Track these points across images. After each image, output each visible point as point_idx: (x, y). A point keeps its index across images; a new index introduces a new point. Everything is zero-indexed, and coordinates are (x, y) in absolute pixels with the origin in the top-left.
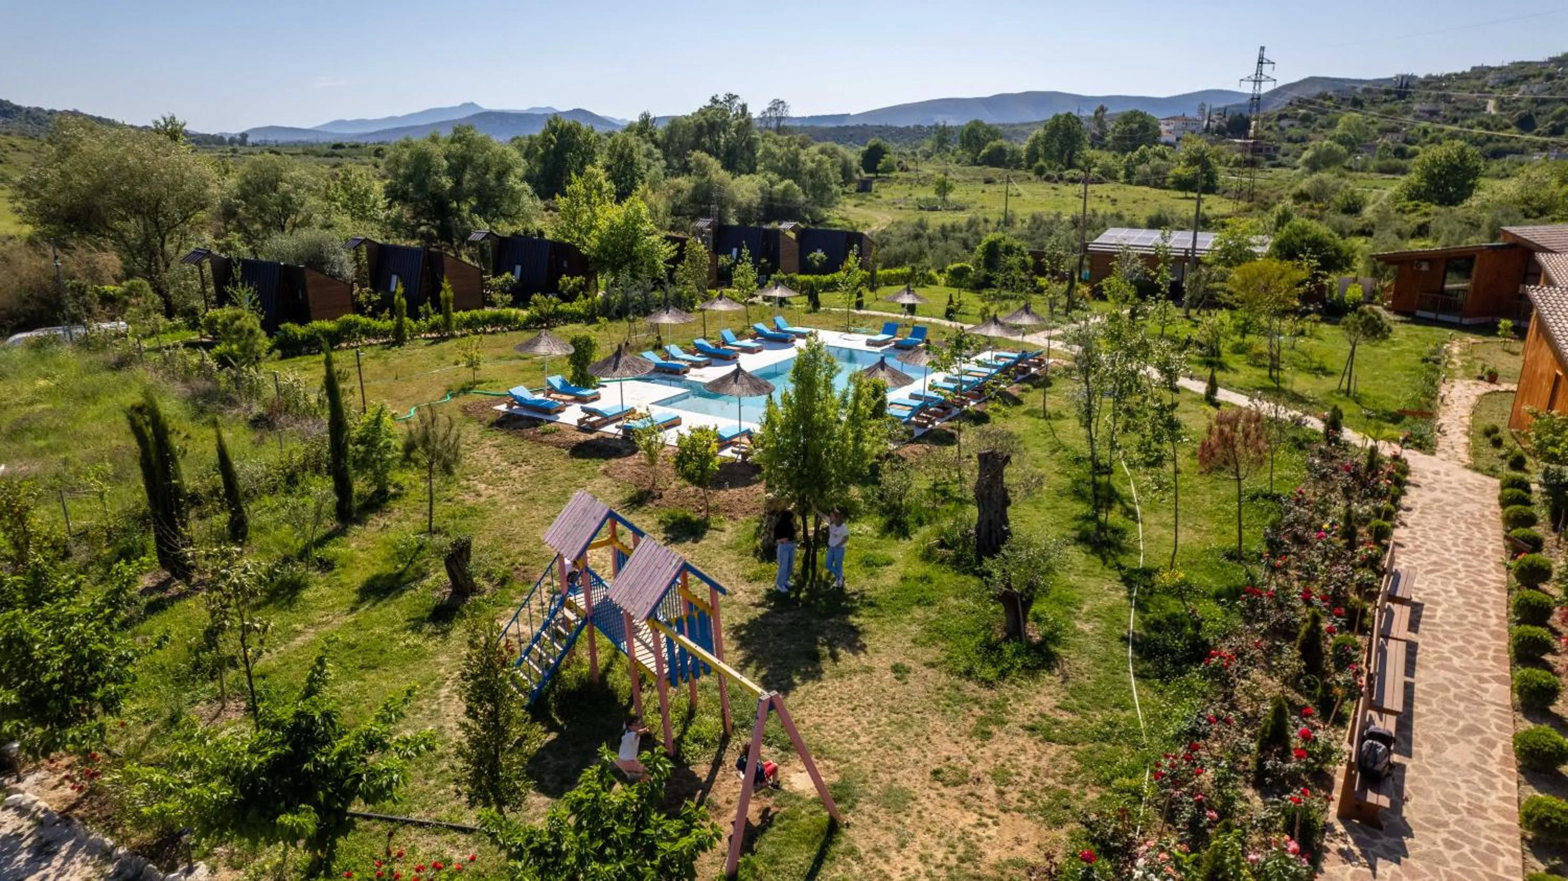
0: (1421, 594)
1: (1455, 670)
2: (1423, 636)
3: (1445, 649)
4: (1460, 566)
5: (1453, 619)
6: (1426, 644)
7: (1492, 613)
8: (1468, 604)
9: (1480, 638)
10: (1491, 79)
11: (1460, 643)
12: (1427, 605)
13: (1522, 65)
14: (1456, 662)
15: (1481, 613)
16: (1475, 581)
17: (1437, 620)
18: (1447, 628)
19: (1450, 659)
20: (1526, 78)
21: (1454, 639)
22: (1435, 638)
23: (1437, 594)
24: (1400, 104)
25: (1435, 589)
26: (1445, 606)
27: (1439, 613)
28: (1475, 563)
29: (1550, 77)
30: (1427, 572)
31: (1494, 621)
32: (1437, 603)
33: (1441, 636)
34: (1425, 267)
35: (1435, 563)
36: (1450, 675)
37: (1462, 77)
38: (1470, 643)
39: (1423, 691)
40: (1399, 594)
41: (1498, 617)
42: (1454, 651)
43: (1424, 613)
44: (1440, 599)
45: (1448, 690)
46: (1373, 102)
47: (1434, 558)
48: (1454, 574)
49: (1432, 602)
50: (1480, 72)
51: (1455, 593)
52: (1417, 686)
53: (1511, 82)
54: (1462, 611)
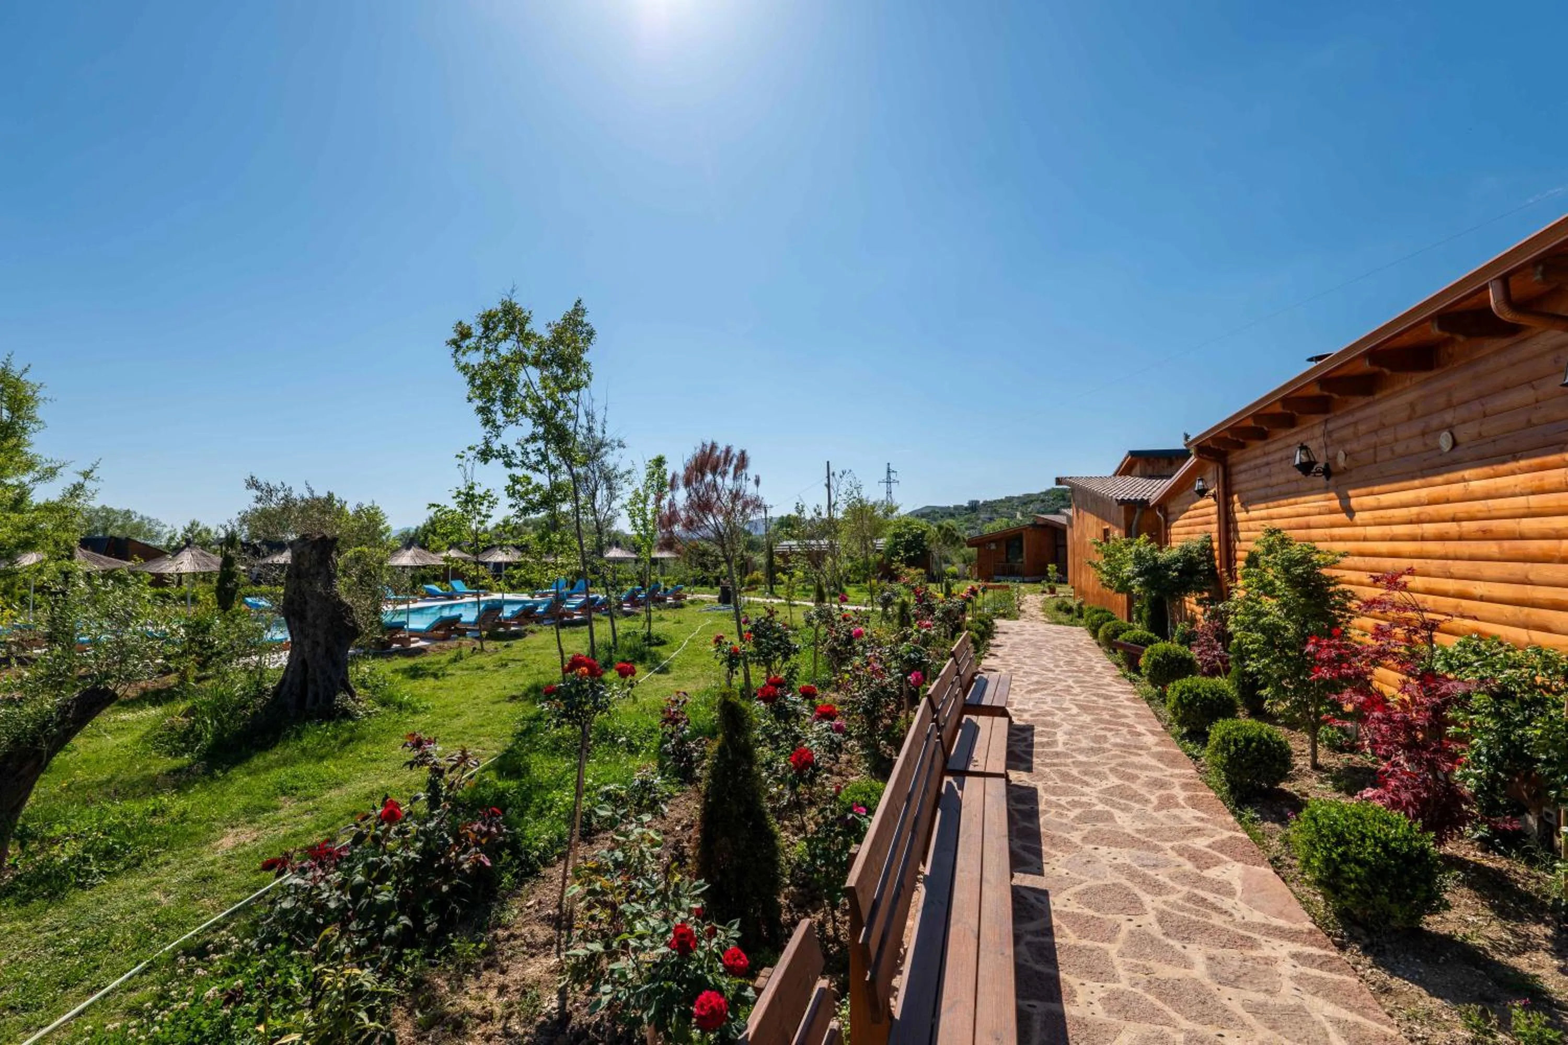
0: (1026, 716)
1: (1131, 842)
2: (1043, 776)
3: (1091, 794)
4: (1070, 682)
5: (1085, 743)
6: (1053, 791)
7: (1140, 728)
8: (1101, 721)
9: (1145, 767)
10: (1016, 503)
11: (1114, 781)
12: (1038, 729)
13: (1029, 495)
14: (1125, 822)
15: (1125, 730)
16: (1098, 695)
17: (1060, 748)
18: (1082, 758)
19: (1110, 818)
20: (1032, 501)
21: (1100, 776)
22: (1065, 776)
23: (1052, 714)
24: (973, 516)
25: (1045, 707)
26: (1066, 727)
27: (1061, 737)
28: (1088, 679)
29: (1043, 501)
30: (1029, 692)
31: (1150, 740)
32: (1055, 725)
33: (1075, 772)
34: (993, 547)
35: (1038, 682)
36: (1125, 856)
37: (1001, 501)
38: (1133, 778)
39: (1073, 919)
40: (986, 701)
41: (1153, 733)
42: (1108, 795)
43: (1036, 739)
44: (1056, 719)
45: (1134, 906)
46: (960, 514)
47: (1034, 678)
48: (1068, 690)
49: (1045, 724)
50: (1010, 499)
51: (1075, 710)
52: (1057, 903)
53: (1025, 504)
54: (1097, 731)
